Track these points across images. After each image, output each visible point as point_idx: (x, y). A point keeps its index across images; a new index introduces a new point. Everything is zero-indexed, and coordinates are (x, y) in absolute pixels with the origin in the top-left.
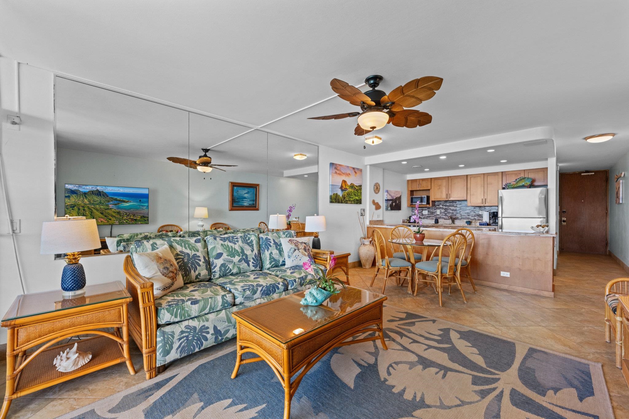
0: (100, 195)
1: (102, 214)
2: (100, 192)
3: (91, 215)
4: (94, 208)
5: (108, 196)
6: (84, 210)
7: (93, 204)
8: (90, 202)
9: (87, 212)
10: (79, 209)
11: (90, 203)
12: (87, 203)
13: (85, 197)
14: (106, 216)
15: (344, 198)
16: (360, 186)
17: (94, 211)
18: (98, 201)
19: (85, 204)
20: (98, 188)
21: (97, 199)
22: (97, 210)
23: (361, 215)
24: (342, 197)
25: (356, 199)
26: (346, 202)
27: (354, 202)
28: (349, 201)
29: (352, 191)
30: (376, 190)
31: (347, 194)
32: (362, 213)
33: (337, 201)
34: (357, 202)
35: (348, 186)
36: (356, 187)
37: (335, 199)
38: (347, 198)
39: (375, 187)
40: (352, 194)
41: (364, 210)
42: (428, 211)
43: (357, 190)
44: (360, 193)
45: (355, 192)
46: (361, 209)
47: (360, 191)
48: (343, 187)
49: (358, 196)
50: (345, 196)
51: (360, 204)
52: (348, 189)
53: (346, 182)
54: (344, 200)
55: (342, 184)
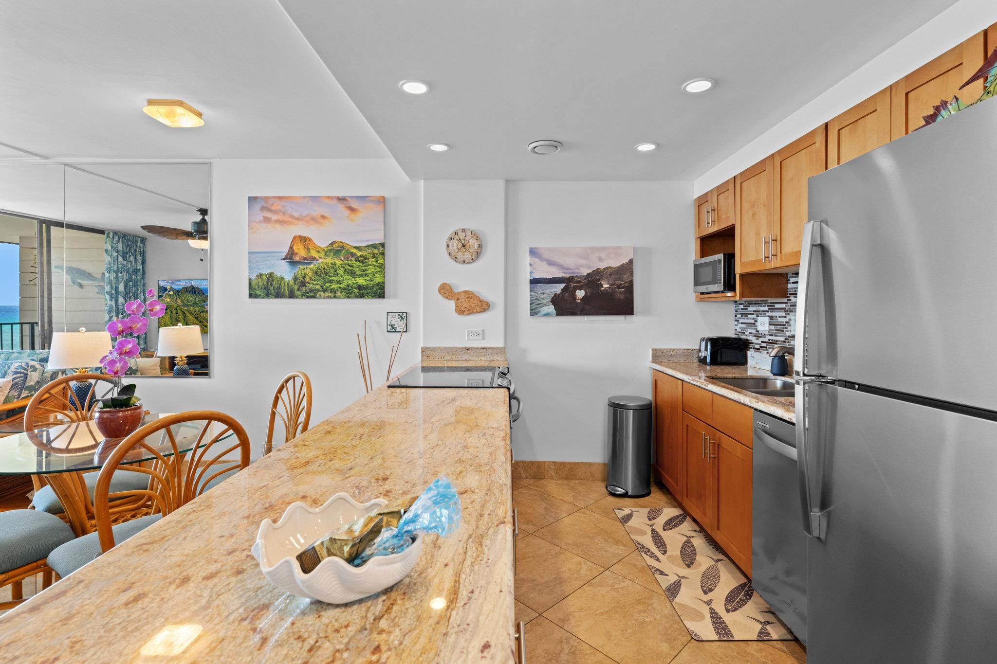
0: (195, 293)
1: (196, 318)
2: (194, 288)
3: (184, 320)
4: (188, 311)
5: (203, 294)
6: (177, 313)
7: (187, 305)
8: (183, 302)
9: (180, 316)
10: (172, 312)
11: (184, 305)
12: (181, 304)
13: (179, 295)
14: (201, 322)
15: (303, 284)
16: (379, 249)
17: (188, 314)
18: (192, 301)
19: (179, 306)
20: (193, 283)
21: (191, 298)
22: (191, 313)
23: (391, 329)
24: (292, 282)
25: (354, 284)
26: (312, 295)
27: (349, 293)
28: (325, 291)
29: (338, 263)
30: (460, 253)
31: (316, 273)
32: (394, 325)
33: (271, 294)
34: (359, 293)
35: (318, 252)
36: (354, 251)
37: (265, 289)
38: (313, 284)
39: (454, 244)
40: (338, 271)
41: (401, 314)
42: (771, 318)
43: (360, 259)
44: (375, 266)
45: (351, 266)
46: (387, 313)
47: (377, 261)
48: (297, 254)
49: (366, 274)
50: (304, 277)
51: (376, 298)
52: (317, 257)
53: (308, 242)
54: (301, 288)
55: (291, 248)
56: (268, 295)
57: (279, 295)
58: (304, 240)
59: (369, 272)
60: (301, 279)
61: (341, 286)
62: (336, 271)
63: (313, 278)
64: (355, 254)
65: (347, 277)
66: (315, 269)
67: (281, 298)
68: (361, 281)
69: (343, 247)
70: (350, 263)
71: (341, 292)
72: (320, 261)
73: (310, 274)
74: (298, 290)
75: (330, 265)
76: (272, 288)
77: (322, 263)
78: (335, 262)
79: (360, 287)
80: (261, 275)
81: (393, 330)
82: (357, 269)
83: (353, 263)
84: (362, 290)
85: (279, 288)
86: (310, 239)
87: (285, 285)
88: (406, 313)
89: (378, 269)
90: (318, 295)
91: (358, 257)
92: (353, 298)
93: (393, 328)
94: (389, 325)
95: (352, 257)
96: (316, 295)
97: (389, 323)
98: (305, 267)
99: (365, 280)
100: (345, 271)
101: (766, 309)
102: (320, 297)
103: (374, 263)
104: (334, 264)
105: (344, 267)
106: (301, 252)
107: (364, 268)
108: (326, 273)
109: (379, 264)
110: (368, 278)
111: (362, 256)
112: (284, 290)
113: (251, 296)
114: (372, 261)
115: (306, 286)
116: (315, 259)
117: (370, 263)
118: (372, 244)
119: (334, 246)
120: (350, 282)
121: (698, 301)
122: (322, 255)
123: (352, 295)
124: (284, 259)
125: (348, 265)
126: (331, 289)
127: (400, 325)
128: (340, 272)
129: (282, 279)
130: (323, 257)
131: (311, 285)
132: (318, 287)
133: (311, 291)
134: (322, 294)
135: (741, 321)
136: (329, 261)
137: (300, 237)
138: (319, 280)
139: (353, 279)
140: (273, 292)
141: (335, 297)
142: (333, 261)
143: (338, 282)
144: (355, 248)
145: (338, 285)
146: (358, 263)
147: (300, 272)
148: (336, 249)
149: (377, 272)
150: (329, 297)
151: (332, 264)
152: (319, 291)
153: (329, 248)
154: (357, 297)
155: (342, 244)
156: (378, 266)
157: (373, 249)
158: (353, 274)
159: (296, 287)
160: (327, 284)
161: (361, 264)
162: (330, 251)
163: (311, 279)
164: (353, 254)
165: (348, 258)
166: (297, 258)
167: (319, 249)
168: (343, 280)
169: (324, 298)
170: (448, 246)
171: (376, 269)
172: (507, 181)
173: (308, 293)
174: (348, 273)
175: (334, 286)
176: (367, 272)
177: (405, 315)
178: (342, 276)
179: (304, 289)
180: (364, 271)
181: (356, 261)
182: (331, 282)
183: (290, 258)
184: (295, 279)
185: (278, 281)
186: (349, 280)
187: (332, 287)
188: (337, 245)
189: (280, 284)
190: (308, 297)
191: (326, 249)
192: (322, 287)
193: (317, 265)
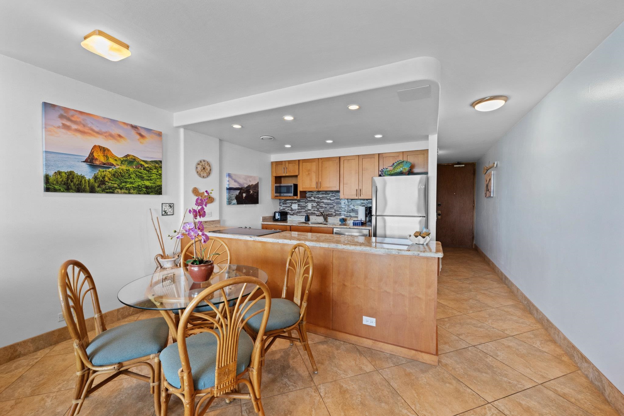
15: (103, 182)
16: (159, 162)
23: (164, 213)
24: (92, 181)
25: (143, 185)
26: (111, 191)
27: (139, 190)
28: (121, 189)
29: (131, 170)
30: (202, 172)
31: (114, 175)
32: (166, 211)
33: (72, 189)
34: (146, 191)
35: (116, 160)
36: (143, 163)
37: (64, 184)
38: (112, 183)
39: (200, 167)
40: (131, 176)
41: (170, 204)
42: (298, 204)
43: (147, 169)
44: (156, 174)
45: (141, 173)
46: (162, 204)
47: (158, 172)
48: (97, 159)
49: (151, 179)
50: (104, 178)
51: (157, 194)
52: (115, 164)
53: (106, 152)
54: (102, 186)
55: (92, 153)
56: (68, 189)
57: (79, 189)
58: (104, 150)
59: (153, 178)
60: (101, 178)
61: (134, 185)
62: (129, 175)
63: (112, 179)
64: (144, 166)
65: (138, 180)
66: (113, 172)
67: (82, 192)
68: (147, 183)
69: (135, 159)
70: (140, 171)
71: (134, 190)
72: (118, 167)
73: (109, 176)
74: (99, 187)
75: (125, 170)
76: (72, 184)
77: (119, 168)
78: (129, 169)
79: (147, 187)
80: (60, 173)
81: (166, 214)
82: (145, 175)
83: (142, 171)
84: (148, 189)
85: (80, 184)
86: (108, 150)
87: (85, 182)
88: (173, 204)
89: (159, 177)
90: (116, 191)
91: (145, 168)
92: (142, 194)
93: (166, 213)
94: (163, 211)
95: (142, 167)
96: (114, 191)
97: (163, 210)
98: (105, 170)
99: (150, 183)
100: (137, 175)
101: (297, 202)
102: (118, 193)
103: (156, 172)
104: (129, 170)
105: (135, 173)
106: (100, 158)
107: (149, 175)
108: (122, 176)
109: (159, 173)
110: (152, 182)
111: (148, 167)
112: (85, 186)
113: (47, 190)
114: (155, 171)
115: (105, 184)
116: (113, 165)
117: (153, 172)
118: (155, 161)
119: (128, 158)
120: (140, 183)
121: (273, 199)
122: (119, 163)
123: (142, 192)
124: (84, 162)
125: (139, 172)
126: (126, 188)
127: (169, 211)
128: (133, 176)
129: (83, 177)
130: (120, 164)
131: (110, 184)
132: (116, 185)
133: (110, 188)
134: (119, 190)
135: (282, 206)
136: (124, 167)
137: (100, 147)
138: (116, 181)
139: (142, 182)
140: (73, 187)
141: (129, 193)
142: (127, 168)
143: (131, 183)
144: (144, 161)
145: (131, 185)
146: (145, 171)
147: (100, 173)
148: (130, 160)
149: (158, 178)
150: (125, 193)
151: (126, 170)
152: (116, 188)
153: (124, 159)
154: (145, 194)
155: (134, 158)
156: (158, 175)
157: (155, 164)
158: (142, 178)
159: (96, 185)
160: (123, 184)
161: (147, 172)
162: (125, 161)
163: (109, 179)
164: (142, 165)
165: (138, 168)
166: (97, 163)
167: (116, 158)
168: (135, 182)
169: (121, 193)
170: (197, 168)
171: (157, 176)
172: (221, 140)
173: (107, 189)
174: (139, 177)
175: (128, 185)
176: (151, 178)
177: (172, 205)
178: (134, 179)
179: (104, 187)
180: (149, 177)
181: (144, 170)
182: (126, 182)
183: (91, 161)
184: (96, 178)
185: (78, 179)
186: (139, 182)
187: (127, 186)
188: (130, 158)
189: (81, 181)
190: (107, 193)
191: (122, 159)
192: (119, 186)
193: (115, 170)
